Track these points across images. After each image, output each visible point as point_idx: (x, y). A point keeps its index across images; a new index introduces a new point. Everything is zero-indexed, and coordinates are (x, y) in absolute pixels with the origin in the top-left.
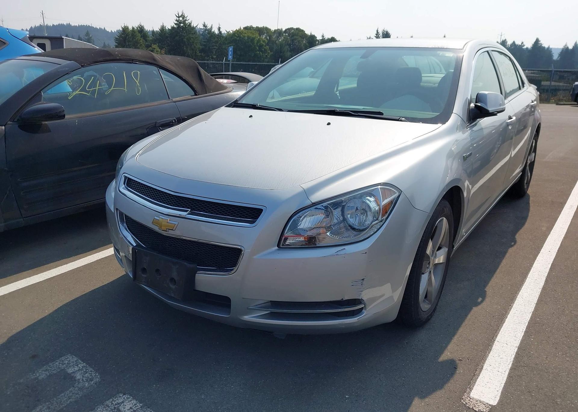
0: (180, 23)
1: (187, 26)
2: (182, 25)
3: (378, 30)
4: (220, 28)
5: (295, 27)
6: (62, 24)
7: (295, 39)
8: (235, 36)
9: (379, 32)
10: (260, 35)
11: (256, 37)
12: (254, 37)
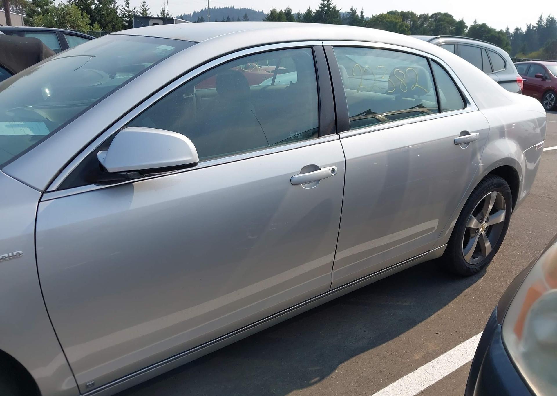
0: (325, 6)
1: (331, 9)
2: (326, 8)
3: (542, 16)
4: (363, 12)
5: (443, 12)
6: (227, 7)
7: (441, 25)
8: (378, 20)
9: (542, 18)
10: (403, 20)
11: (399, 22)
12: (397, 22)
